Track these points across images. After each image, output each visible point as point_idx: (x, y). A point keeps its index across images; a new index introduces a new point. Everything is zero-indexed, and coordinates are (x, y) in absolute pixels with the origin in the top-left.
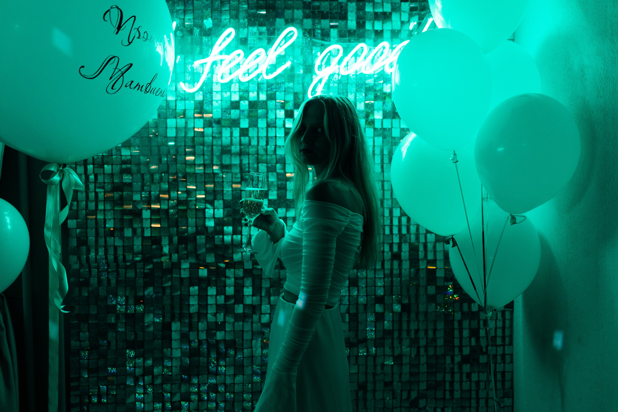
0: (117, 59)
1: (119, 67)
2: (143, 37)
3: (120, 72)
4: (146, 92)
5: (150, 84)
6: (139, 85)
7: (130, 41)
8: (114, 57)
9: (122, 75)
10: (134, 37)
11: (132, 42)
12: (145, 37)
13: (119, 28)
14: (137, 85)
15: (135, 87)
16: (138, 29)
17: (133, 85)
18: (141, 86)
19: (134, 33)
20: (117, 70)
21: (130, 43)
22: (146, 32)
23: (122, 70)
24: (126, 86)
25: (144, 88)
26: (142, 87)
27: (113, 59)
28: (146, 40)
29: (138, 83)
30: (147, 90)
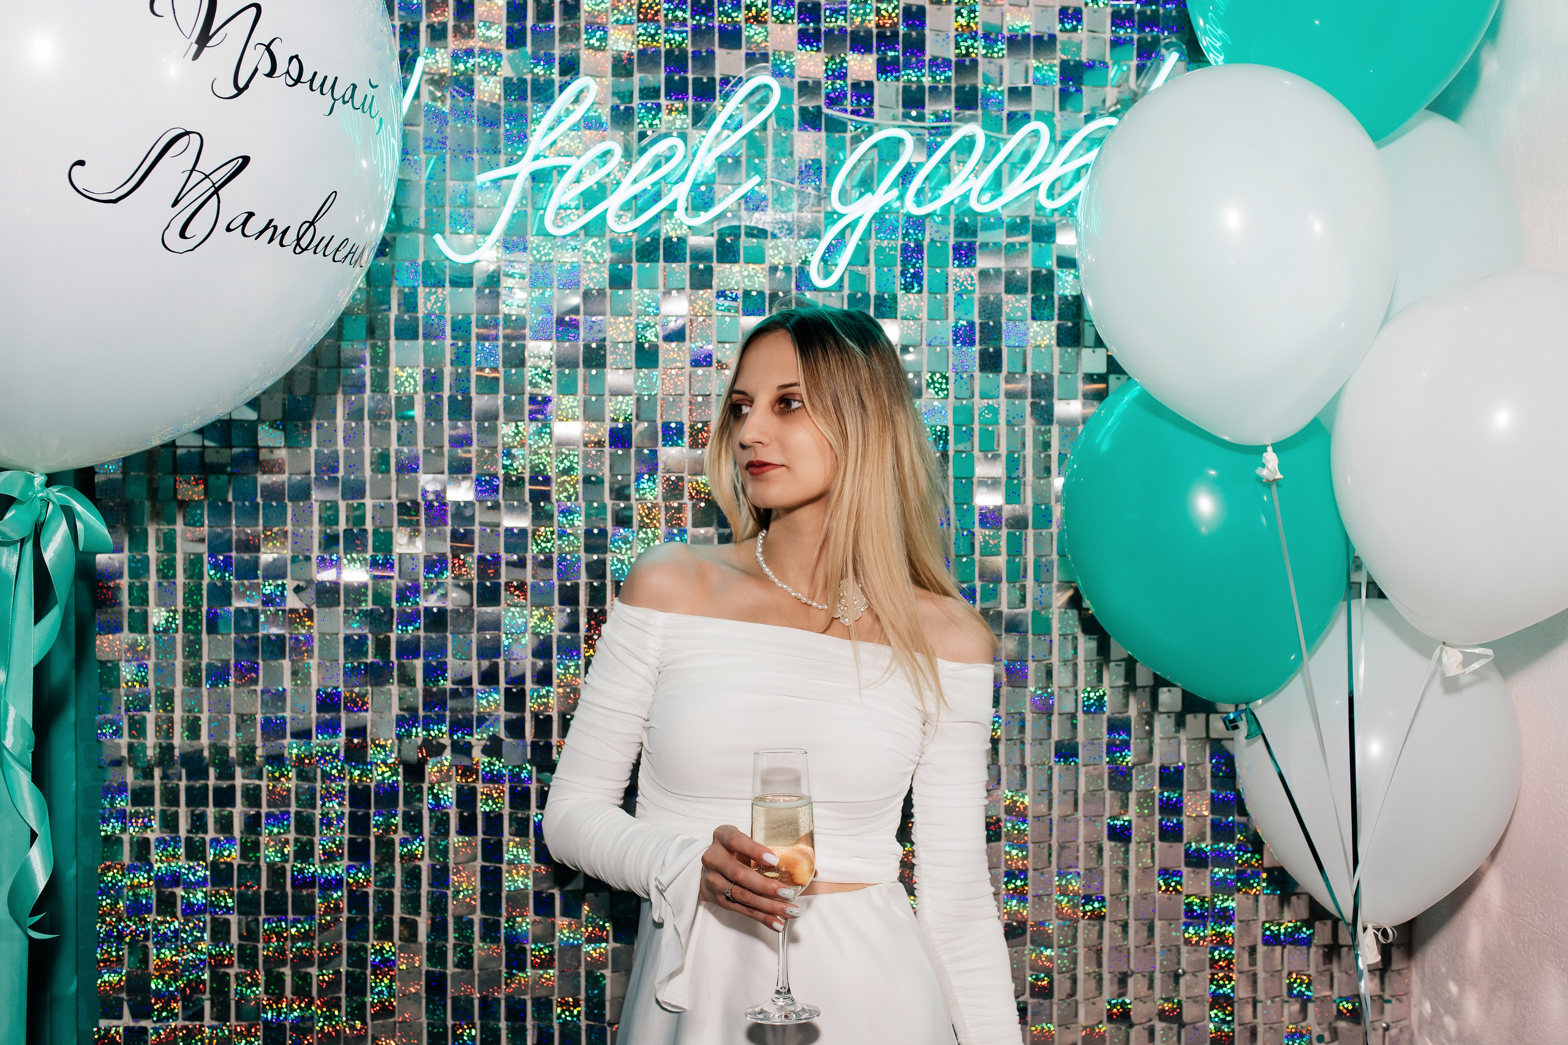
0: (195, 139)
1: (204, 166)
2: (288, 72)
3: (207, 184)
4: (298, 250)
5: (312, 223)
6: (275, 227)
7: (241, 85)
8: (187, 133)
9: (216, 192)
10: (256, 70)
11: (246, 86)
12: (295, 74)
13: (204, 39)
14: (267, 228)
15: (261, 232)
16: (268, 48)
17: (253, 227)
18: (279, 231)
19: (256, 57)
20: (196, 177)
21: (240, 91)
22: (297, 57)
23: (215, 177)
24: (228, 229)
25: (290, 238)
26: (284, 233)
27: (184, 141)
28: (297, 81)
29: (271, 221)
30: (304, 243)
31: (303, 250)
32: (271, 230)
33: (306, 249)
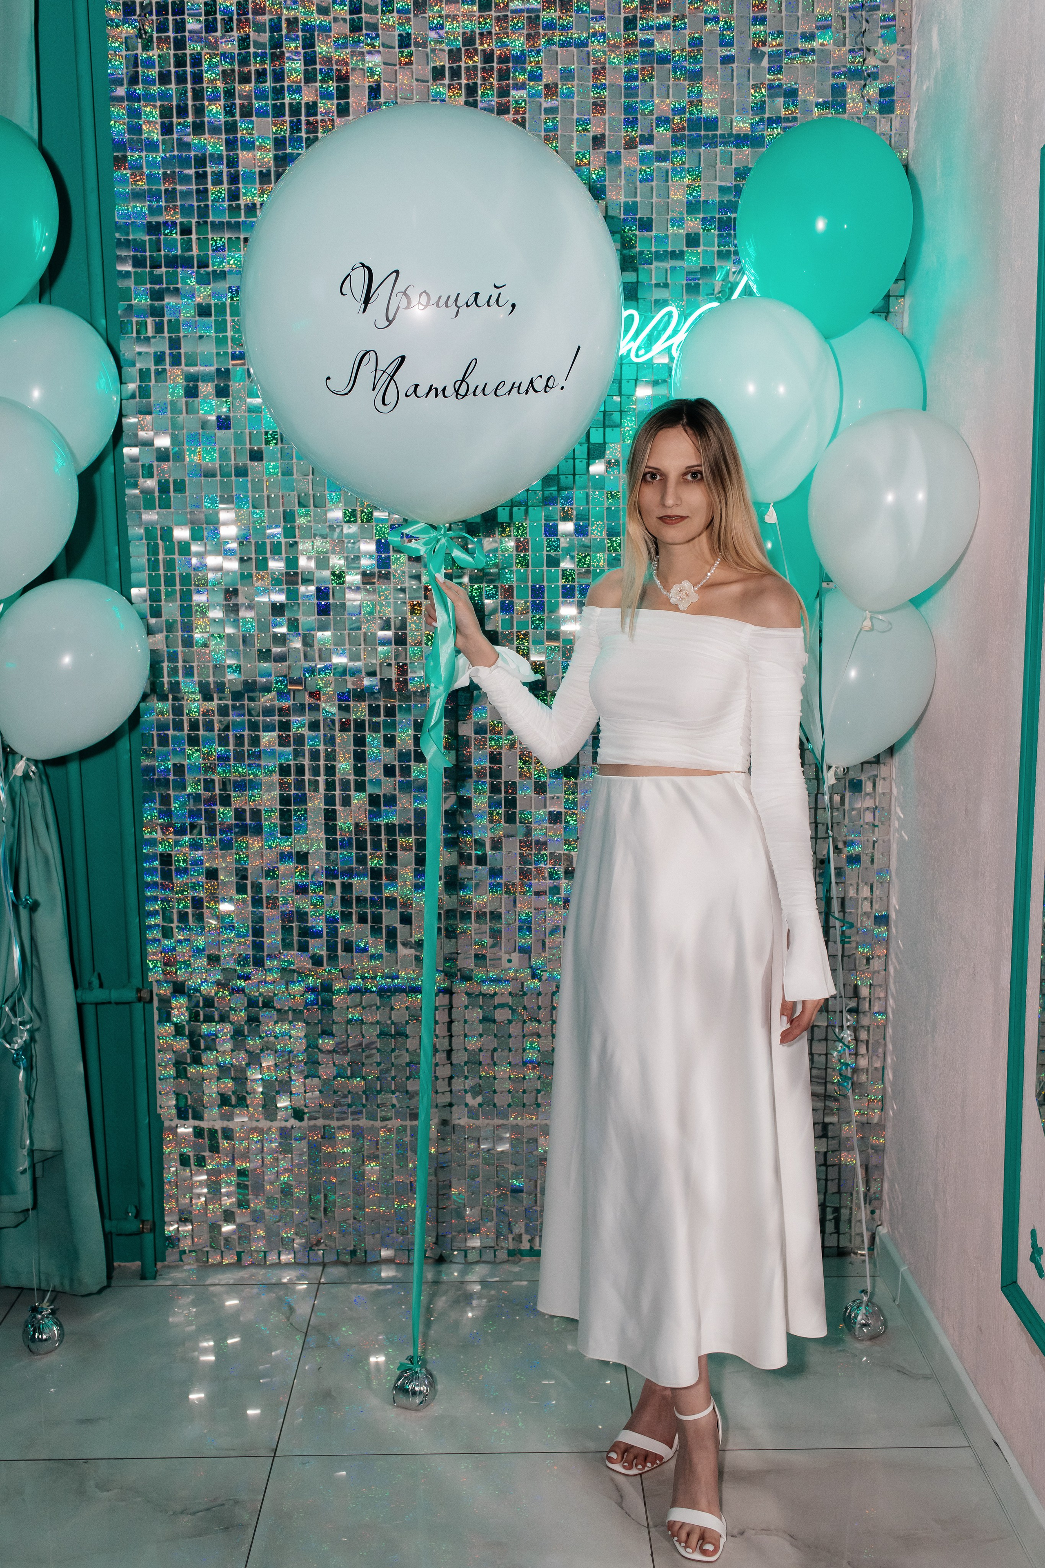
0: (372, 354)
1: (382, 366)
2: (419, 302)
3: (386, 376)
4: (459, 397)
5: (463, 380)
6: (436, 389)
7: (390, 318)
8: (368, 352)
9: (392, 378)
10: (398, 307)
11: (394, 318)
12: (425, 302)
13: (367, 301)
14: (430, 390)
15: (428, 393)
16: (404, 293)
17: (421, 391)
18: (440, 390)
19: (398, 299)
20: (379, 373)
21: (390, 322)
22: (424, 292)
23: (389, 371)
24: (407, 396)
25: (450, 391)
26: (444, 390)
27: (367, 357)
28: (428, 306)
29: (431, 386)
30: (462, 391)
31: (464, 396)
32: (433, 391)
33: (466, 395)
